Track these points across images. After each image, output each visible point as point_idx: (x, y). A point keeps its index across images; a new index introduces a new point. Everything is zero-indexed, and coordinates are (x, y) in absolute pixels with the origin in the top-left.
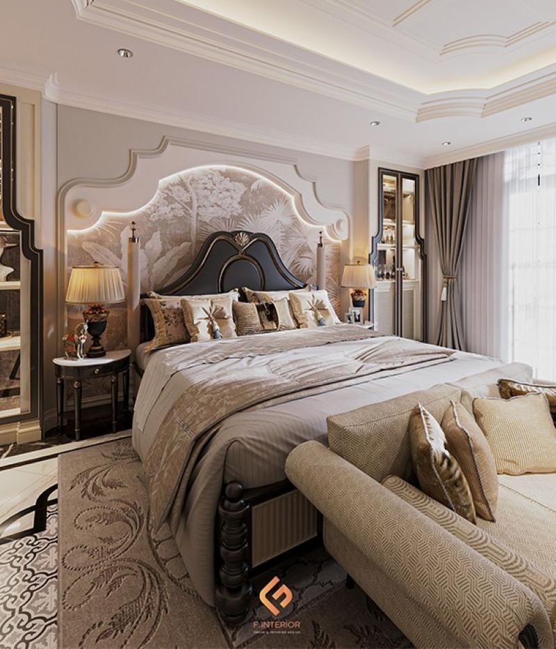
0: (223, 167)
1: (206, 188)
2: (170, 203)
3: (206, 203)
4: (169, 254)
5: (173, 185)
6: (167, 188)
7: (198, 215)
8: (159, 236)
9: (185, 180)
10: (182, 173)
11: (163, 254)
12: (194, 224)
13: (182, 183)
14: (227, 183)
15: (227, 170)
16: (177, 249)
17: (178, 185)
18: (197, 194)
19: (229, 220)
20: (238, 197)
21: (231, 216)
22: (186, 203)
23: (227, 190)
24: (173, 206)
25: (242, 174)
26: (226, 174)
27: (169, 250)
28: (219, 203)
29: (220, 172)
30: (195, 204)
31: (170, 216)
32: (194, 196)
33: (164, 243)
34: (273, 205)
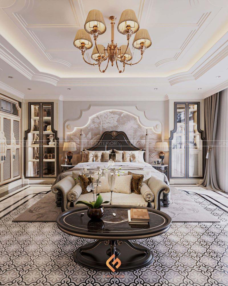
0: (111, 110)
1: (105, 118)
2: (94, 123)
3: (105, 122)
4: (94, 139)
5: (95, 118)
6: (93, 119)
7: (102, 126)
8: (91, 133)
9: (98, 116)
10: (97, 114)
11: (92, 139)
12: (101, 129)
13: (97, 117)
14: (112, 115)
16: (96, 137)
17: (96, 118)
18: (102, 120)
19: (113, 127)
20: (116, 119)
21: (114, 126)
22: (99, 123)
23: (112, 118)
25: (118, 112)
26: (112, 113)
28: (109, 122)
30: (101, 123)
31: (94, 127)
32: (101, 121)
33: (92, 136)
34: (130, 121)
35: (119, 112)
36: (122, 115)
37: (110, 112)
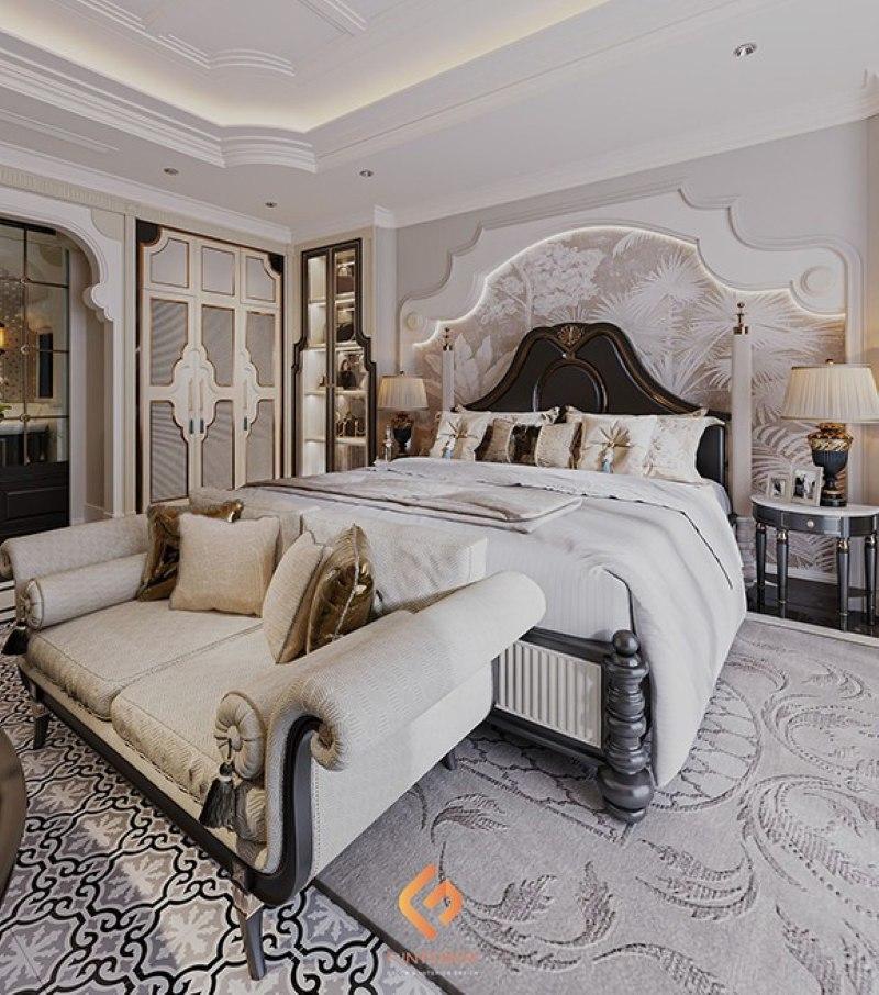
0: (567, 234)
1: (544, 270)
2: (501, 300)
3: (544, 291)
4: (500, 363)
5: (505, 276)
6: (499, 283)
7: (533, 308)
8: (489, 342)
9: (516, 265)
10: (514, 258)
11: (494, 362)
12: (528, 321)
13: (514, 272)
14: (574, 256)
15: (573, 236)
17: (510, 275)
18: (533, 282)
19: (577, 308)
20: (590, 272)
21: (580, 302)
22: (519, 296)
23: (574, 266)
24: (504, 302)
25: (598, 235)
26: (571, 243)
27: (499, 358)
28: (562, 286)
29: (563, 242)
30: (530, 296)
31: (501, 314)
32: (529, 286)
33: (494, 351)
34: (655, 271)
35: (606, 234)
36: (619, 248)
37: (565, 243)
